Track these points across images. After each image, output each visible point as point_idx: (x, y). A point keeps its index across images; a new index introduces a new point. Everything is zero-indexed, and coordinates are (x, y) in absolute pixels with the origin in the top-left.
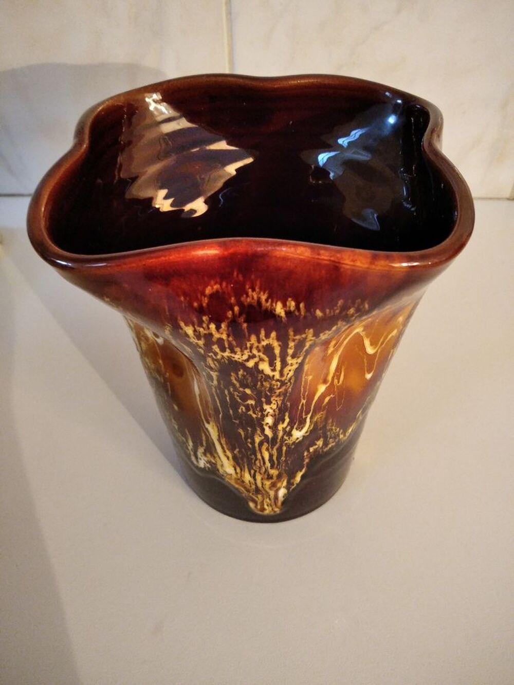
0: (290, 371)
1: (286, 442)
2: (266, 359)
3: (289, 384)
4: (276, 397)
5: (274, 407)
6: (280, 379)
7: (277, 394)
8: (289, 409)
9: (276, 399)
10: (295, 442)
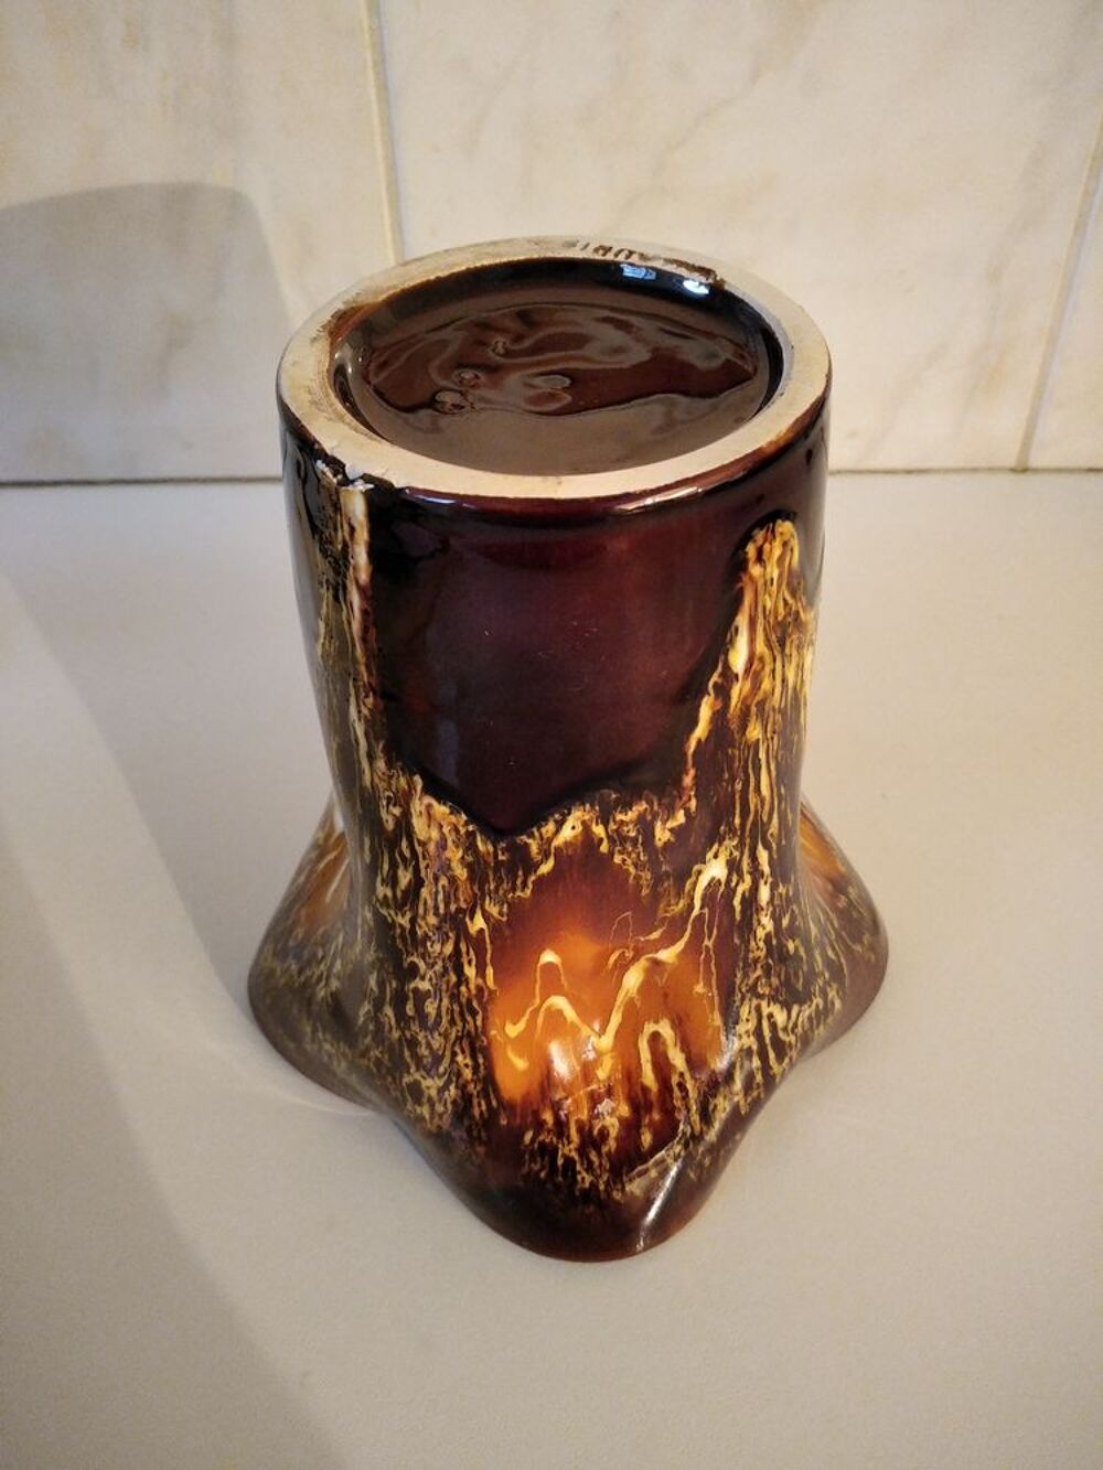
0: (748, 1020)
1: (735, 843)
2: (781, 1035)
3: (744, 990)
4: (759, 958)
5: (761, 933)
6: (759, 1001)
7: (759, 966)
8: (735, 928)
9: (758, 953)
10: (720, 845)
